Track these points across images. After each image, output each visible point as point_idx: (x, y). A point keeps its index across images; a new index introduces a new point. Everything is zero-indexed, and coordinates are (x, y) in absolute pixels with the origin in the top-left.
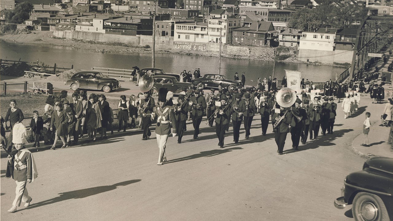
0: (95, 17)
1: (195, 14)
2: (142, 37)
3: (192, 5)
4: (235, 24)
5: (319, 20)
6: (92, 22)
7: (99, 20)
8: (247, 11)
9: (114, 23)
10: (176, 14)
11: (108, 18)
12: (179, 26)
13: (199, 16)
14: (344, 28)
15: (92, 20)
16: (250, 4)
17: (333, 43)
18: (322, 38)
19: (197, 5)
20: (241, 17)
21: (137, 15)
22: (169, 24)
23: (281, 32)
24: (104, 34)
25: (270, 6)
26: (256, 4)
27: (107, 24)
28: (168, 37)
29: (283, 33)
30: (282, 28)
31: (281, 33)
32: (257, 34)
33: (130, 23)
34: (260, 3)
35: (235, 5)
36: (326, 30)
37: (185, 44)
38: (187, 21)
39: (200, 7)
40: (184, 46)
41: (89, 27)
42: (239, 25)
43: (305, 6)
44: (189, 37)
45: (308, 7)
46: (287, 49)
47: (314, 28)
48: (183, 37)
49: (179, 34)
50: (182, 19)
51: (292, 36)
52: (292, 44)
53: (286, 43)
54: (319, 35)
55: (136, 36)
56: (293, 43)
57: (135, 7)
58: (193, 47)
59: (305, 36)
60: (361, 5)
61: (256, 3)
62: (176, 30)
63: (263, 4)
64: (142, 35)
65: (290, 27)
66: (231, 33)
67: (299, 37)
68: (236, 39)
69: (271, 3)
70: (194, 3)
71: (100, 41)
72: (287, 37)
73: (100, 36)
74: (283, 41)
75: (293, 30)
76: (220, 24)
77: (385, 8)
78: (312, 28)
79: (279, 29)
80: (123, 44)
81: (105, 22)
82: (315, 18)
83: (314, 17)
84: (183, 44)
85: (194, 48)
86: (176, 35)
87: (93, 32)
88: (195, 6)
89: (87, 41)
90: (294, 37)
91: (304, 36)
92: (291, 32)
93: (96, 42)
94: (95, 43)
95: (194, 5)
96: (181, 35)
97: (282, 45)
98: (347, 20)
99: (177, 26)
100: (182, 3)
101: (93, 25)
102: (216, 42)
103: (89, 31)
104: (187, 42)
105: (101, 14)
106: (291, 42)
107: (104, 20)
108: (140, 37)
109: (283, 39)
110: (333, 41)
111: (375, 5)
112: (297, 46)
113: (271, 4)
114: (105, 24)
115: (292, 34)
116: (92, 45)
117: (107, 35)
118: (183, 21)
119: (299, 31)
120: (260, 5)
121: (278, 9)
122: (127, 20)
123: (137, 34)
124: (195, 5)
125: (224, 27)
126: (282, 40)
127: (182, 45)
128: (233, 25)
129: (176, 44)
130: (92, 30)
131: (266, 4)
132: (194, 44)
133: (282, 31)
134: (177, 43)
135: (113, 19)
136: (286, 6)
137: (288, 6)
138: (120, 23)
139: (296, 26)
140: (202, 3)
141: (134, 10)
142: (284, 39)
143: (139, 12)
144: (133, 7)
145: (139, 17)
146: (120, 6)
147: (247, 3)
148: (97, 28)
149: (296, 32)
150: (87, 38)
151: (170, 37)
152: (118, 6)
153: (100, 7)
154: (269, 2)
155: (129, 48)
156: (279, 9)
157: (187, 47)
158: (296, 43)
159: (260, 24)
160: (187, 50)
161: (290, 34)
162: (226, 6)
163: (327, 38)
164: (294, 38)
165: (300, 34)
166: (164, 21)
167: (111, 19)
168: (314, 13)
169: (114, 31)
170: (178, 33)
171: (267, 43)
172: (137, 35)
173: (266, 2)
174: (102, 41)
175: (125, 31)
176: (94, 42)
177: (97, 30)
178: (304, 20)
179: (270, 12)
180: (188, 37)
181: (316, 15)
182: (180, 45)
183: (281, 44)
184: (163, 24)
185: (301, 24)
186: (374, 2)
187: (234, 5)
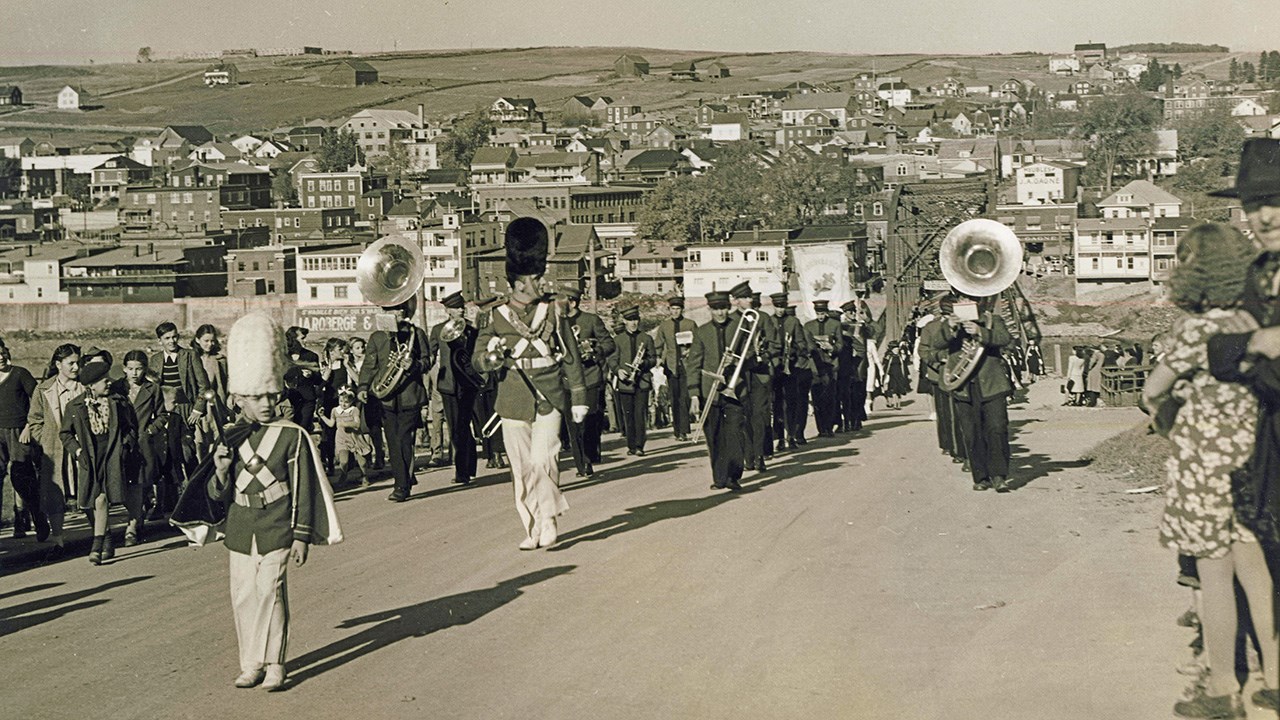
0: (31, 255)
1: (343, 221)
2: (193, 303)
3: (326, 193)
4: (483, 240)
5: (729, 209)
6: (22, 269)
7: (47, 264)
8: (510, 199)
9: (97, 269)
10: (283, 224)
11: (74, 254)
12: (311, 261)
13: (357, 224)
14: (802, 224)
15: (20, 265)
16: (502, 177)
17: (781, 271)
18: (746, 259)
19: (344, 193)
20: (496, 218)
21: (165, 236)
22: (276, 255)
23: (624, 254)
24: (64, 305)
25: (563, 178)
26: (520, 177)
27: (75, 272)
28: (277, 295)
29: (631, 255)
30: (622, 240)
31: (625, 257)
32: (554, 265)
33: (149, 263)
34: (533, 172)
35: (459, 185)
36: (756, 236)
37: (336, 312)
38: (329, 242)
39: (352, 198)
40: (331, 321)
41: (11, 289)
42: (495, 242)
43: (670, 169)
44: (345, 292)
45: (679, 173)
46: (646, 303)
47: (716, 233)
48: (326, 293)
49: (314, 285)
50: (311, 237)
51: (657, 261)
52: (660, 285)
53: (642, 283)
54: (737, 252)
55: (171, 301)
56: (664, 283)
57: (144, 214)
58: (360, 319)
59: (696, 258)
60: (835, 156)
61: (518, 173)
62: (301, 274)
63: (542, 173)
64: (192, 296)
65: (647, 237)
66: (474, 266)
67: (679, 264)
68: (492, 284)
69: (566, 171)
70: (333, 188)
71: (53, 328)
72: (643, 265)
73: (54, 312)
74: (634, 279)
75: (658, 243)
76: (438, 244)
77: (901, 160)
78: (711, 232)
79: (612, 245)
80: (133, 331)
81: (65, 269)
82: (716, 204)
83: (712, 202)
84: (328, 313)
85: (366, 322)
86: (303, 288)
87: (27, 302)
88: (336, 197)
89: (9, 333)
90: (664, 262)
91: (692, 258)
92: (652, 251)
93: (38, 332)
94: (38, 337)
95: (333, 193)
96: (320, 287)
97: (631, 290)
98: (806, 202)
99: (305, 261)
100: (290, 191)
101: (26, 281)
102: (433, 300)
103: (12, 301)
104: (340, 307)
105: (41, 243)
106: (657, 279)
107: (62, 262)
108: (185, 306)
109: (631, 274)
110: (781, 266)
111: (870, 154)
112: (675, 290)
113: (567, 173)
114: (68, 273)
115: (657, 256)
116: (29, 345)
117: (75, 306)
118: (316, 243)
119: (676, 244)
120: (534, 177)
121: (593, 185)
122: (138, 255)
123: (176, 297)
124: (338, 193)
125: (452, 250)
126: (628, 275)
127: (324, 316)
128: (478, 242)
129: (307, 316)
130: (23, 295)
131: (552, 173)
132: (363, 312)
133: (626, 250)
134: (310, 312)
135: (90, 256)
136: (613, 174)
137: (619, 174)
138: (118, 267)
139: (663, 231)
140: (357, 186)
141: (142, 221)
142: (636, 274)
143: (168, 228)
144: (136, 214)
145: (175, 243)
146: (89, 215)
147: (491, 176)
148: (40, 290)
149: (666, 249)
150: (7, 324)
151: (283, 295)
152: (82, 214)
153: (24, 221)
154: (558, 168)
155: (153, 341)
156: (597, 185)
157: (344, 321)
158: (674, 282)
159: (560, 234)
160: (344, 331)
161: (651, 255)
162: (430, 188)
163: (762, 259)
164: (664, 266)
165: (680, 255)
166: (256, 249)
167: (85, 256)
168: (713, 190)
169: (97, 294)
170: (309, 281)
171: (586, 290)
172: (175, 300)
173: (550, 168)
174: (61, 326)
175: (135, 291)
176: (35, 335)
177: (40, 295)
178: (686, 213)
179: (573, 197)
180: (342, 290)
181: (718, 194)
182: (319, 317)
183: (627, 287)
184: (257, 258)
185: (679, 223)
186: (861, 145)
187: (454, 185)
